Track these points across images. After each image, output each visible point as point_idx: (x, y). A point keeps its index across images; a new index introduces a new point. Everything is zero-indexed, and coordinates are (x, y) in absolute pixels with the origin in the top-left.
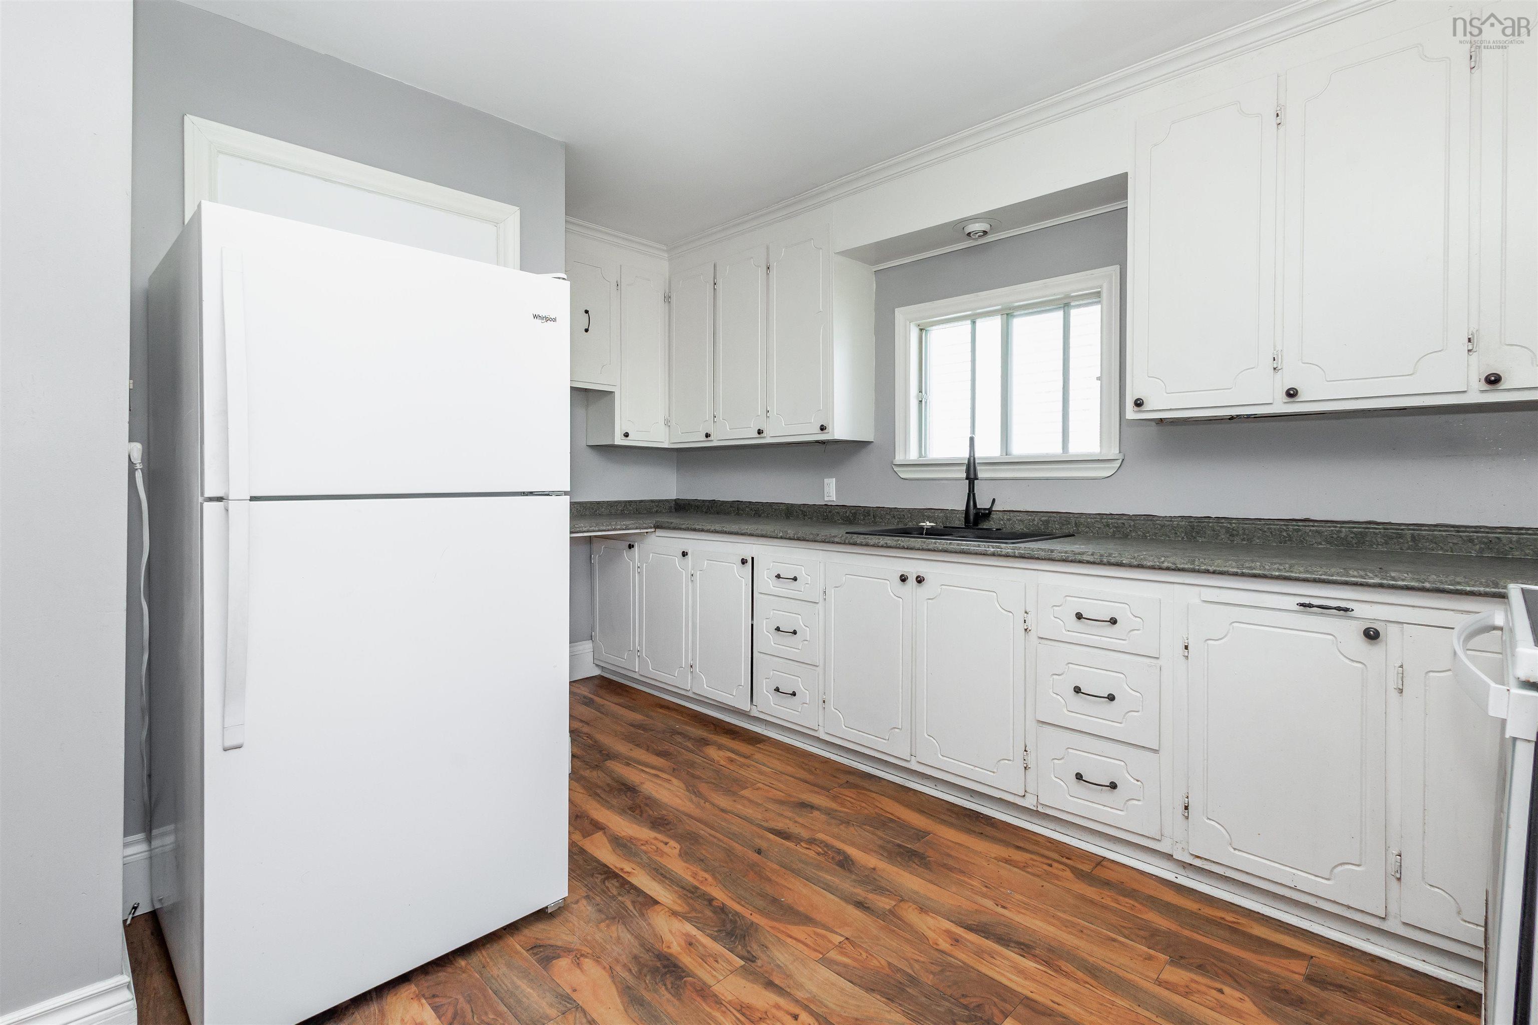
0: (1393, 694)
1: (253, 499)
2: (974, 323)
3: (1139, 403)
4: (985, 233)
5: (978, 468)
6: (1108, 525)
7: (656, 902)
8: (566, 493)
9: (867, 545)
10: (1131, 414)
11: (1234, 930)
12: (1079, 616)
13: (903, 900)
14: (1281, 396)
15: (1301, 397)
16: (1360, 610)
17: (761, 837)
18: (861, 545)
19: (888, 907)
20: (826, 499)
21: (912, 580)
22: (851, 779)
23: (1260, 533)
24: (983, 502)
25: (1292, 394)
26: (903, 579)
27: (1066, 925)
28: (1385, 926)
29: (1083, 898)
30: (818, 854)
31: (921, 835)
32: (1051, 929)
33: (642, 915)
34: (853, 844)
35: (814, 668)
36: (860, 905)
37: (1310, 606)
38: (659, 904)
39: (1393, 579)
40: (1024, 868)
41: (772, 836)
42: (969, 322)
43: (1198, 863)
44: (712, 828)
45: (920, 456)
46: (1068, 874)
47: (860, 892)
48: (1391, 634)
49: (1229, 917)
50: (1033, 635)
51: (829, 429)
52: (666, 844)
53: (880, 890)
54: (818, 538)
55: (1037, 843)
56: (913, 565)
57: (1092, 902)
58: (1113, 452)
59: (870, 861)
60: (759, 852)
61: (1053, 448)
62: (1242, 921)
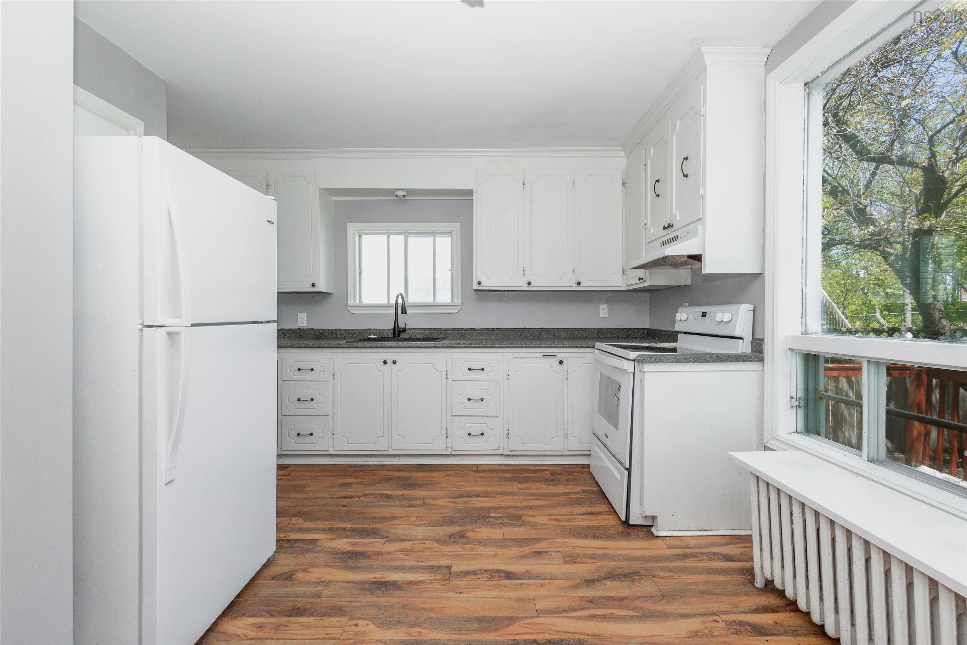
0: (565, 380)
1: (193, 325)
2: (388, 236)
3: (479, 283)
4: (404, 196)
5: (407, 308)
6: (458, 333)
7: (317, 540)
8: (275, 322)
9: (365, 347)
10: (476, 287)
11: (527, 470)
12: (470, 369)
13: (424, 499)
14: (526, 284)
15: (532, 285)
16: (559, 355)
17: (338, 501)
18: (361, 347)
19: (421, 503)
20: (300, 325)
21: (390, 362)
22: (356, 469)
23: (511, 334)
24: (401, 325)
25: (529, 283)
26: (385, 362)
27: (484, 485)
28: (563, 453)
29: (481, 477)
30: (373, 498)
31: (409, 478)
32: (480, 488)
33: (316, 546)
34: (384, 490)
35: (326, 417)
36: (410, 506)
37: (545, 355)
38: (319, 540)
39: (566, 344)
40: (455, 475)
41: (344, 500)
42: (386, 236)
43: (511, 453)
44: (309, 507)
45: (360, 302)
46: (471, 472)
47: (408, 503)
48: (565, 361)
49: (524, 468)
50: (450, 380)
51: (317, 285)
52: (291, 520)
53: (411, 499)
54: (331, 346)
55: (453, 467)
56: (389, 355)
57: (485, 477)
58: (458, 301)
59: (399, 492)
60: (344, 506)
61: (429, 300)
62: (527, 467)
